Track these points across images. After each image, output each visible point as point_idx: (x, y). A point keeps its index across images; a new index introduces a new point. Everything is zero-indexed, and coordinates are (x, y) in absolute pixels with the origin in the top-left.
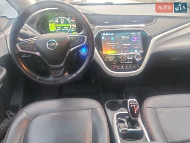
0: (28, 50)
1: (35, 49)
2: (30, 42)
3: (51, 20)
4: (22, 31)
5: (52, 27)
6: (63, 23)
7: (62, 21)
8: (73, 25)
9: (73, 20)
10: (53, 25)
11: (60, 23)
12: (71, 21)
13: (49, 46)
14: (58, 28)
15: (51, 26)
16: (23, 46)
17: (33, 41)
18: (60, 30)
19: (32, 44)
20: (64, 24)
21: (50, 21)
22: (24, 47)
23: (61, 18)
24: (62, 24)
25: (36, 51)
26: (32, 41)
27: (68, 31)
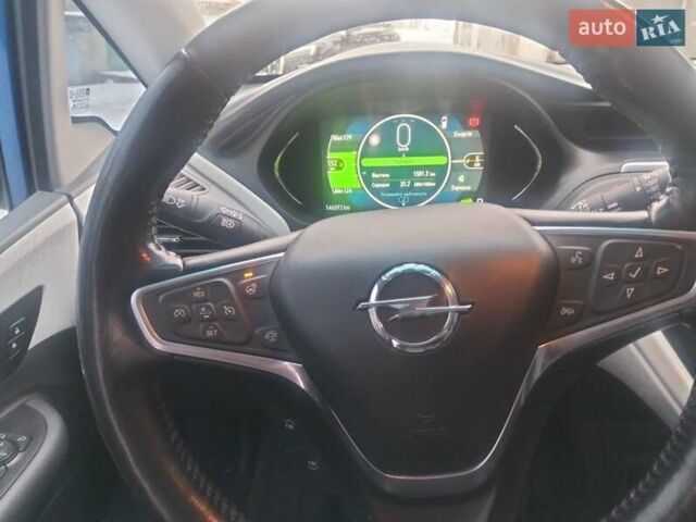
0: (217, 343)
1: (271, 336)
2: (236, 275)
3: (341, 133)
4: (176, 193)
5: (342, 171)
6: (405, 148)
7: (404, 141)
8: (464, 161)
9: (466, 128)
10: (349, 158)
11: (388, 149)
12: (456, 134)
13: (383, 312)
14: (374, 175)
15: (338, 168)
16: (179, 312)
17: (257, 269)
18: (385, 190)
19: (251, 290)
20: (408, 154)
21: (335, 138)
22: (187, 320)
23: (399, 120)
24: (400, 155)
25: (277, 353)
26: (244, 270)
27: (431, 191)
